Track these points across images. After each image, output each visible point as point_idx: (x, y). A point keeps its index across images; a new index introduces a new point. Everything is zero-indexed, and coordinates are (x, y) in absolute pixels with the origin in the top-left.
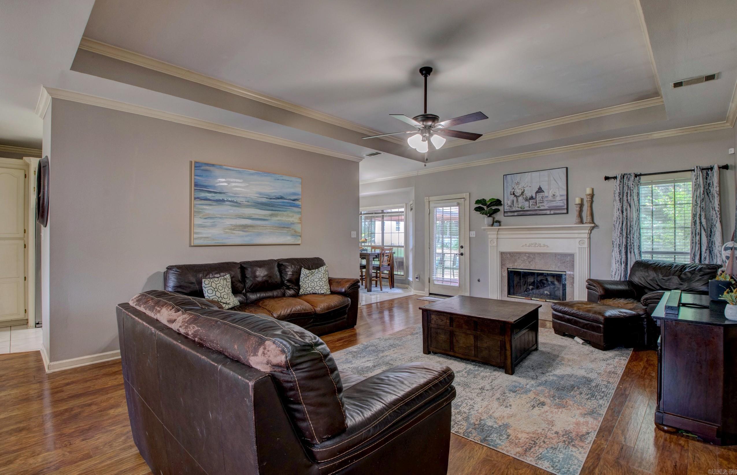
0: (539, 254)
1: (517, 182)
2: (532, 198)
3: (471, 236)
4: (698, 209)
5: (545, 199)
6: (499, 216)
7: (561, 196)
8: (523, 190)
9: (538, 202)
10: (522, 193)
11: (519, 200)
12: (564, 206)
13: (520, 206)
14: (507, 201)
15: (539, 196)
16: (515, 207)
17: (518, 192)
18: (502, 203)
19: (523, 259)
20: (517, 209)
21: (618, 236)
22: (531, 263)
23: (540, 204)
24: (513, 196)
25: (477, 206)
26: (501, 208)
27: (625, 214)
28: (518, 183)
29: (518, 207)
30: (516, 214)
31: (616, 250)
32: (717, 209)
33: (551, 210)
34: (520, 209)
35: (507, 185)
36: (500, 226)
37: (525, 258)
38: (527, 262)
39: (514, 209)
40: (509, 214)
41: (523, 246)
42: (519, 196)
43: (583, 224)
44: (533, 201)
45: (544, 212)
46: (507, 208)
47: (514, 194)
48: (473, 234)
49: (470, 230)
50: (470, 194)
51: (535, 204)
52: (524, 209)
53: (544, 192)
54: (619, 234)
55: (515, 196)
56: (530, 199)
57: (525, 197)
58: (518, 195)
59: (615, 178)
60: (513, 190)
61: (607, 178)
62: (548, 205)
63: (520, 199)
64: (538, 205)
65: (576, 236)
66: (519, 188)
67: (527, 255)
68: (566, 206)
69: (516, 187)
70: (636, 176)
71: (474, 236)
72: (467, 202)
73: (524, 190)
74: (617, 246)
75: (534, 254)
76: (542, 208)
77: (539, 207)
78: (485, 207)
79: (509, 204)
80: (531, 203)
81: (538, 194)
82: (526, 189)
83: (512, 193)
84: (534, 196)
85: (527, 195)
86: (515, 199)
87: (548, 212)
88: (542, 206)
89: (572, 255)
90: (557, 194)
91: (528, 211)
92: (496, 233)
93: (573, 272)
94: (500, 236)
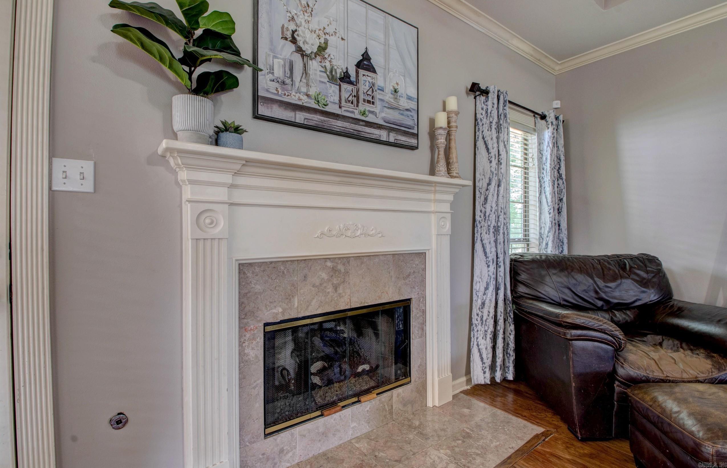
0: (359, 258)
2: (345, 78)
5: (378, 95)
6: (233, 109)
7: (409, 98)
8: (322, 41)
9: (362, 97)
10: (322, 49)
11: (311, 72)
12: (413, 128)
13: (313, 92)
15: (365, 77)
16: (298, 91)
17: (309, 40)
19: (317, 282)
20: (305, 101)
21: (493, 211)
22: (340, 290)
23: (368, 107)
24: (293, 47)
25: (122, 19)
26: (242, 76)
28: (308, 9)
29: (308, 96)
30: (299, 116)
33: (390, 130)
34: (312, 105)
37: (324, 275)
38: (330, 289)
39: (294, 99)
40: (274, 113)
41: (320, 235)
42: (311, 57)
43: (452, 177)
44: (350, 87)
45: (376, 133)
46: (265, 85)
47: (294, 41)
51: (355, 99)
52: (327, 110)
53: (374, 71)
55: (299, 50)
56: (342, 79)
57: (327, 64)
58: (308, 49)
59: (487, 93)
60: (292, 27)
61: (474, 89)
62: (383, 115)
63: (314, 66)
64: (361, 108)
65: (433, 207)
66: (311, 27)
67: (329, 264)
68: (416, 127)
69: (301, 19)
73: (326, 41)
74: (492, 230)
75: (345, 259)
76: (371, 118)
77: (364, 114)
79: (278, 72)
80: (344, 95)
81: (361, 72)
82: (332, 40)
83: (289, 35)
84: (352, 73)
85: (334, 63)
86: (298, 60)
87: (383, 135)
88: (370, 112)
89: (422, 255)
90: (401, 90)
91: (336, 116)
92: (227, 178)
93: (424, 298)
94: (239, 196)
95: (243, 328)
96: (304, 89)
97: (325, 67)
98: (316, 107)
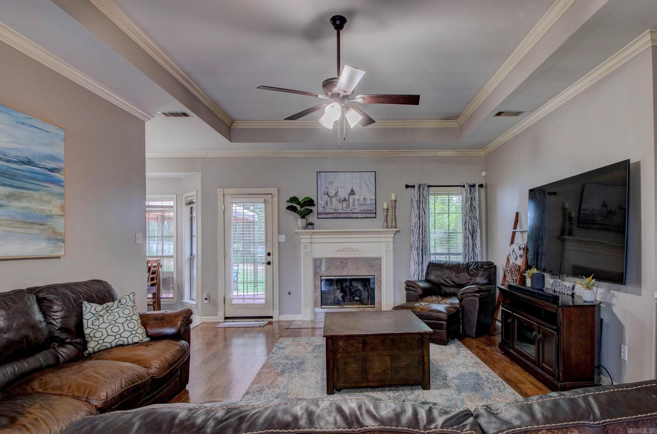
0: (351, 259)
1: (330, 181)
2: (345, 200)
3: (279, 241)
4: (468, 218)
5: (357, 202)
6: (312, 218)
7: (371, 200)
8: (336, 191)
9: (350, 204)
10: (336, 193)
11: (333, 202)
12: (373, 210)
13: (333, 208)
14: (321, 202)
15: (352, 198)
16: (329, 208)
17: (332, 193)
18: (315, 203)
19: (336, 266)
21: (416, 240)
22: (344, 268)
23: (353, 207)
24: (327, 196)
25: (290, 204)
26: (314, 209)
27: (421, 220)
28: (331, 183)
29: (332, 209)
30: (329, 216)
31: (415, 252)
32: (478, 218)
33: (362, 213)
34: (333, 211)
35: (321, 184)
36: (313, 229)
37: (338, 264)
38: (340, 269)
39: (328, 211)
40: (323, 216)
41: (336, 251)
42: (333, 197)
43: (389, 228)
44: (346, 203)
45: (357, 215)
46: (320, 209)
47: (328, 194)
48: (282, 238)
49: (279, 234)
50: (278, 189)
51: (348, 206)
52: (338, 212)
53: (355, 194)
54: (417, 238)
55: (329, 196)
56: (343, 201)
57: (338, 197)
58: (332, 195)
59: (413, 187)
60: (327, 190)
61: (407, 186)
62: (359, 209)
63: (334, 199)
64: (350, 208)
65: (384, 240)
66: (333, 188)
67: (340, 260)
68: (375, 210)
70: (429, 186)
71: (284, 241)
72: (276, 199)
73: (338, 191)
74: (416, 249)
75: (346, 259)
76: (354, 211)
77: (352, 210)
78: (298, 207)
79: (323, 204)
80: (344, 205)
81: (350, 196)
83: (326, 193)
84: (347, 198)
85: (340, 196)
86: (329, 199)
87: (360, 216)
88: (354, 209)
89: (379, 259)
90: (368, 198)
91: (341, 213)
92: (310, 237)
93: (381, 276)
94: (313, 240)
95: (315, 276)
96: (331, 208)
97: (337, 199)
98: (335, 212)
